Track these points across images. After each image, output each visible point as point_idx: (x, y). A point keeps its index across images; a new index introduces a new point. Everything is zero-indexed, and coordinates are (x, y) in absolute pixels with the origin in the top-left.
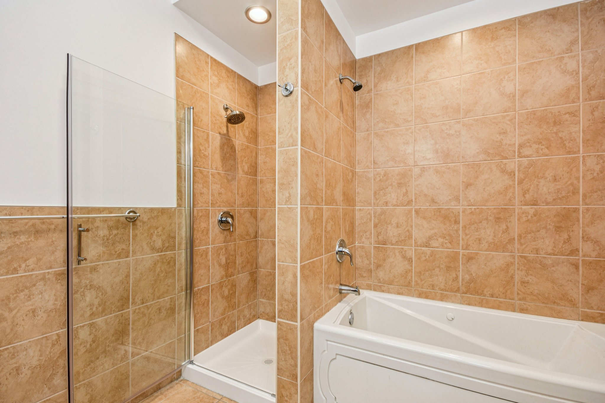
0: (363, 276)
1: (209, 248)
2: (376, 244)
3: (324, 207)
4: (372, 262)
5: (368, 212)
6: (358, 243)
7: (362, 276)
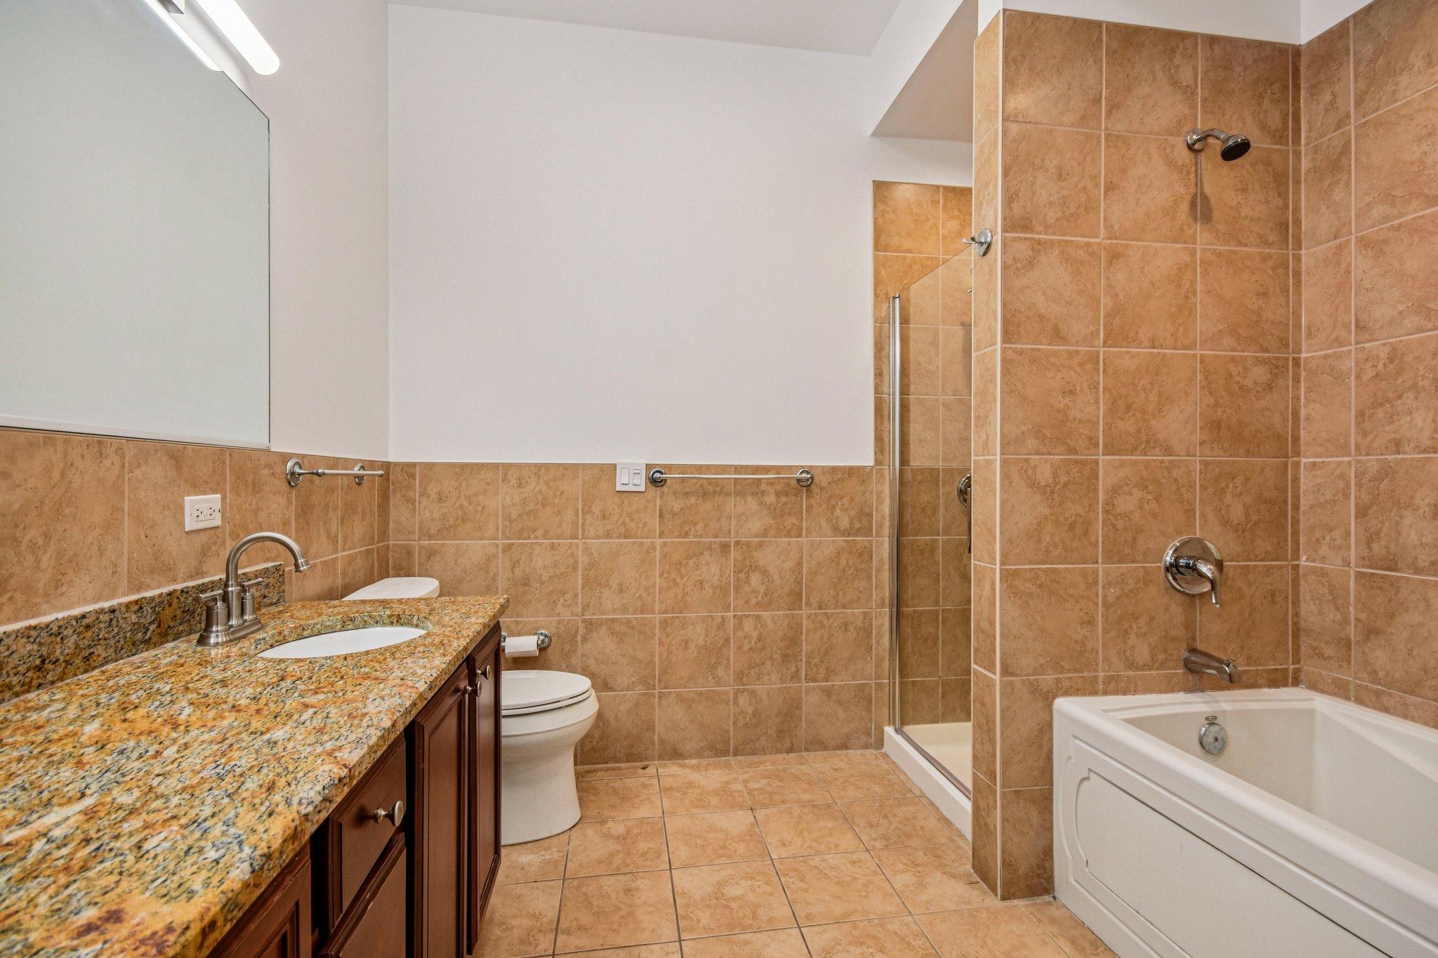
0: (1323, 655)
1: (938, 540)
2: (1363, 567)
3: (1101, 458)
4: (1352, 617)
5: (1338, 472)
6: (1307, 560)
7: (1321, 656)
